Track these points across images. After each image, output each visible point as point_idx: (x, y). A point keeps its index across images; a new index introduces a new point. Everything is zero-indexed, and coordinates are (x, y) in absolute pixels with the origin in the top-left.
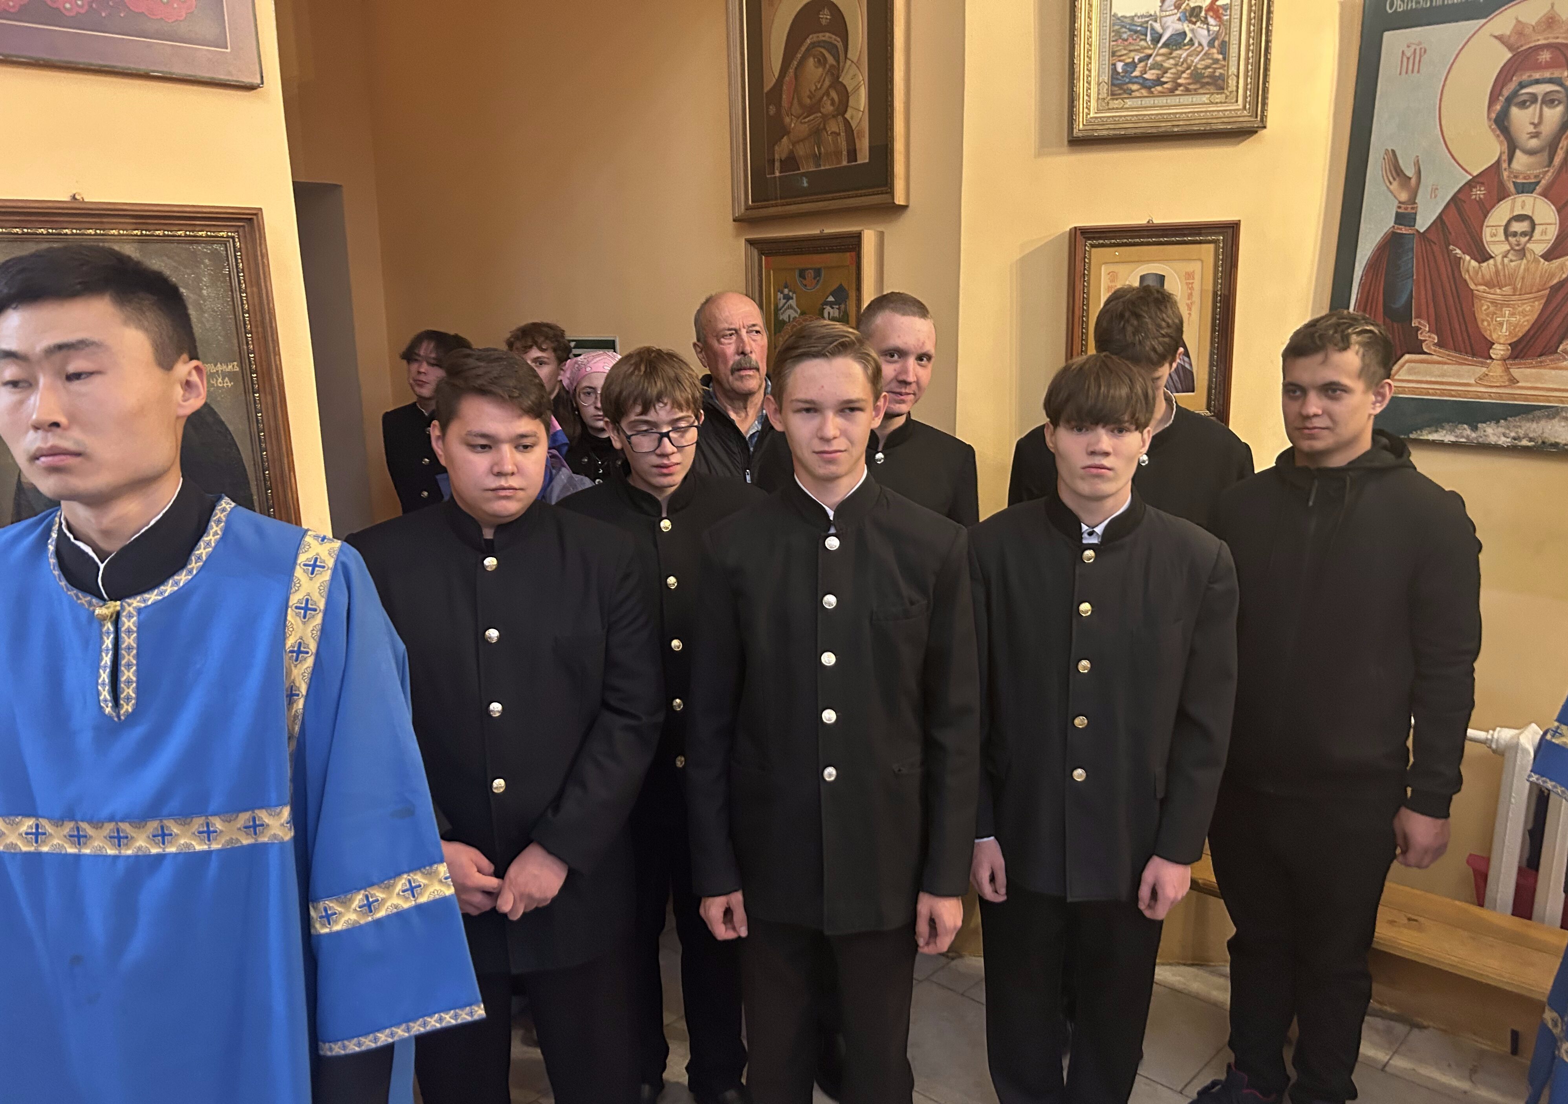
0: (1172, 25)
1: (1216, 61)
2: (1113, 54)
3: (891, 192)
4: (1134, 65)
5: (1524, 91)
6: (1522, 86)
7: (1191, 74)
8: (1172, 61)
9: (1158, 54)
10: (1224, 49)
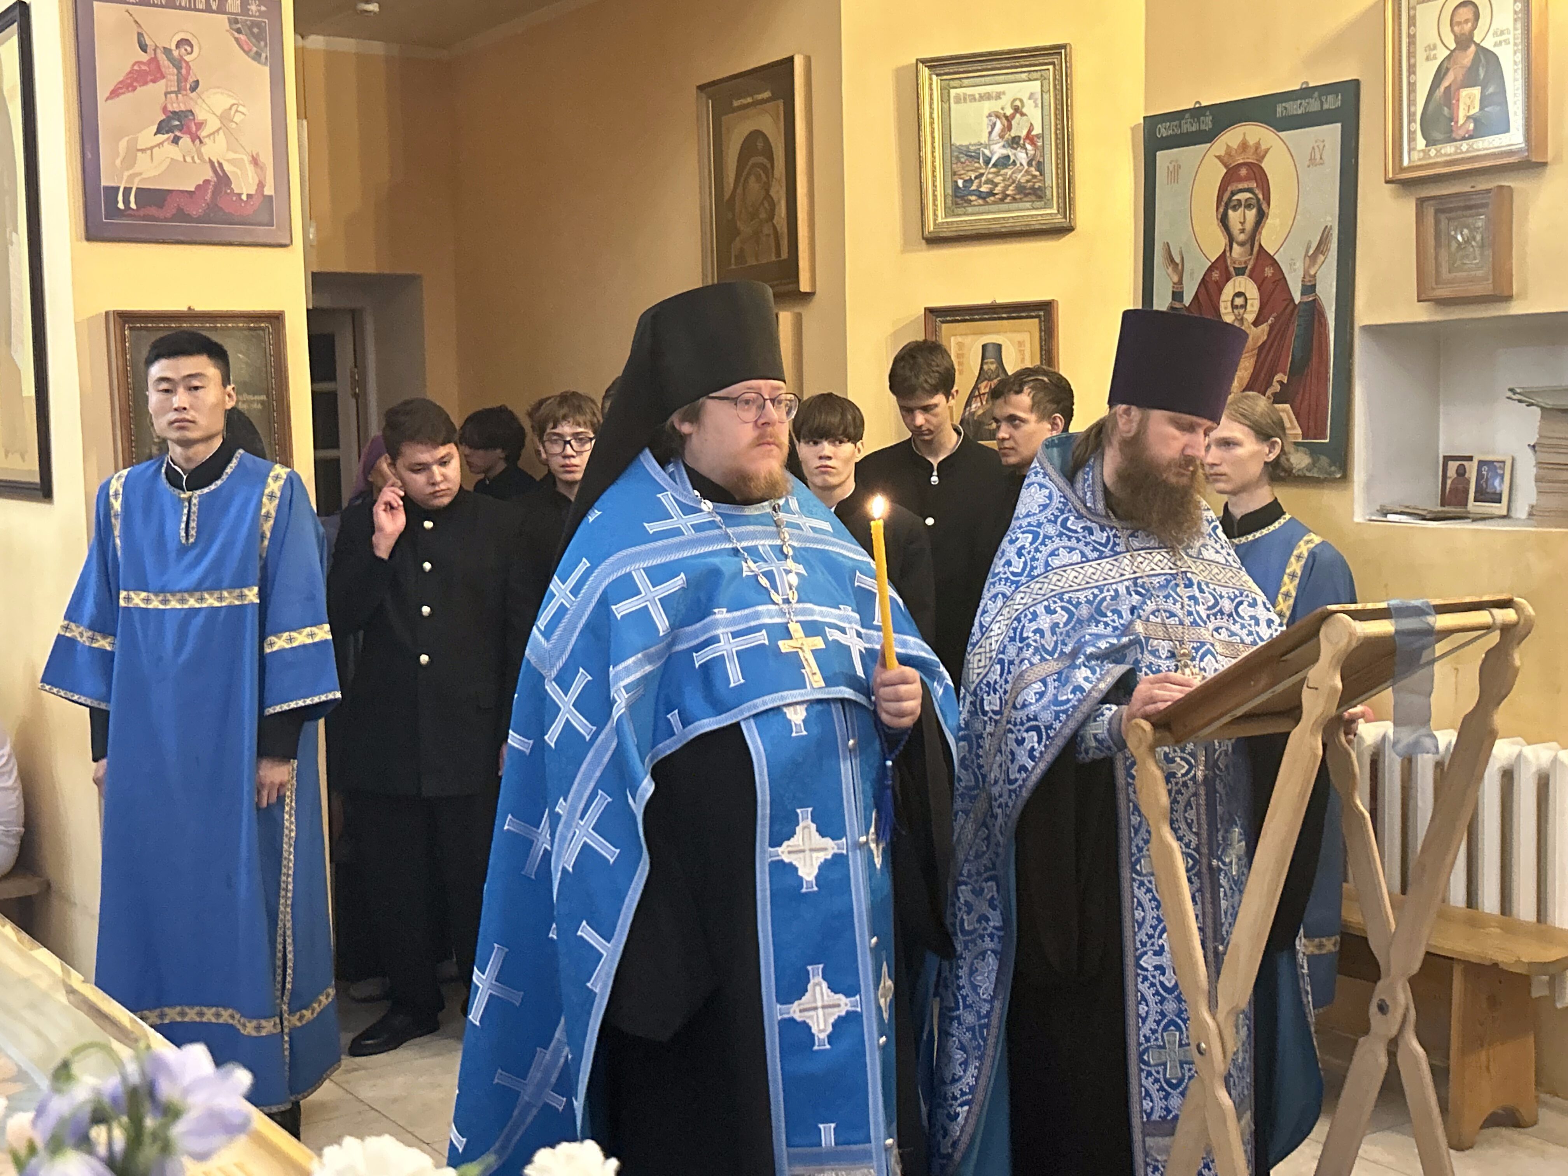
0: (998, 151)
1: (1035, 177)
2: (954, 173)
3: (797, 282)
4: (971, 181)
5: (1235, 198)
6: (1233, 194)
7: (1016, 187)
8: (1000, 178)
9: (989, 173)
10: (1040, 167)
